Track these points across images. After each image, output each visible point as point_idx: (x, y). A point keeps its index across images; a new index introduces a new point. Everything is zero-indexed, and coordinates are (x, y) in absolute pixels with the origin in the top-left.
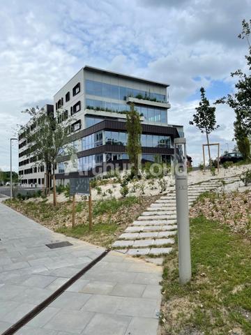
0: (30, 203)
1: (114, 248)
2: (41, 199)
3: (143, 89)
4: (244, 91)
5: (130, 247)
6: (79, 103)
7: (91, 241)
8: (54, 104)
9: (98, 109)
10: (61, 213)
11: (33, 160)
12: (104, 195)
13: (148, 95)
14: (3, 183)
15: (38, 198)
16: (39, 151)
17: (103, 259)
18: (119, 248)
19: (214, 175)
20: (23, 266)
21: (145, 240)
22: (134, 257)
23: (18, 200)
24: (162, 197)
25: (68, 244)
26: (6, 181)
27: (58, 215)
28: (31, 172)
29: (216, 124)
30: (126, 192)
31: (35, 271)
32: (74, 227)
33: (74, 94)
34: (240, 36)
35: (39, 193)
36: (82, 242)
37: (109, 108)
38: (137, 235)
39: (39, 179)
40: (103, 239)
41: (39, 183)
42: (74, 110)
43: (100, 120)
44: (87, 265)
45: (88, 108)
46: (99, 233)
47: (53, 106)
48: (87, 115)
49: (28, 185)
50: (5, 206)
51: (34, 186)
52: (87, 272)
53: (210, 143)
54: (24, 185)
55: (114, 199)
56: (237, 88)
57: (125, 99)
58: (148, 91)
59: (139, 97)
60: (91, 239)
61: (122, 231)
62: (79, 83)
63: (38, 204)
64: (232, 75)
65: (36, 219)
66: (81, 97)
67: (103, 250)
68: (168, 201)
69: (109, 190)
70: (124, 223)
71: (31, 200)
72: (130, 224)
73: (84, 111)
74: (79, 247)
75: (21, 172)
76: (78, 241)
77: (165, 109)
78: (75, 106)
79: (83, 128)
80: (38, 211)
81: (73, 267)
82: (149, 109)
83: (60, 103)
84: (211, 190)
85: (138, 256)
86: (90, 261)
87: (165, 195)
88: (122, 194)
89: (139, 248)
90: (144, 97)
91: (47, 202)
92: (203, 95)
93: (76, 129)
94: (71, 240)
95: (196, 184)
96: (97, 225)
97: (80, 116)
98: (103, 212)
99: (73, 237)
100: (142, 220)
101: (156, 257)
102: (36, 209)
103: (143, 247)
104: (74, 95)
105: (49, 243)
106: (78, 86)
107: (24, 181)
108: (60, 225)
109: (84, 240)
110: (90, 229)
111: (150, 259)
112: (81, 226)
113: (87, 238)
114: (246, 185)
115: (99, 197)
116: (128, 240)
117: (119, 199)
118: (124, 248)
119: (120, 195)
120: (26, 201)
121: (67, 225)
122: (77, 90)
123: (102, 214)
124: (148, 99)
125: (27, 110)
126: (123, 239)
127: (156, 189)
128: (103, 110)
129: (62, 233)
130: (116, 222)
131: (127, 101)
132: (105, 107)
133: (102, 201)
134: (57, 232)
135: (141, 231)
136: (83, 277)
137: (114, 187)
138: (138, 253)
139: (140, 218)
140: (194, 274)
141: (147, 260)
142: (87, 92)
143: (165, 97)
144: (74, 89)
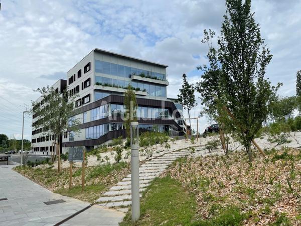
0: (38, 169)
1: (97, 203)
2: (47, 166)
3: (146, 69)
4: (207, 80)
5: (109, 201)
6: (89, 80)
7: (81, 199)
8: (67, 79)
9: (106, 85)
10: (63, 178)
11: (46, 129)
12: (103, 161)
13: (150, 75)
14: (16, 151)
15: (45, 165)
16: (48, 123)
17: (86, 211)
18: (101, 202)
19: (193, 143)
20: (23, 217)
21: (123, 196)
22: (110, 208)
23: (28, 167)
24: (147, 162)
25: (62, 201)
26: (18, 149)
27: (60, 180)
28: (44, 141)
29: (195, 102)
30: (119, 158)
31: (31, 220)
32: (70, 188)
33: (85, 71)
34: (202, 41)
35: (47, 161)
36: (74, 199)
37: (116, 85)
38: (117, 193)
39: (51, 147)
40: (91, 196)
41: (51, 150)
42: (85, 85)
43: (108, 94)
44: (71, 215)
45: (97, 84)
46: (89, 193)
47: (66, 81)
48: (96, 90)
49: (39, 153)
50: (15, 172)
51: (45, 153)
52: (70, 220)
53: (191, 118)
54: (36, 153)
55: (109, 164)
56: (202, 78)
57: (130, 77)
58: (150, 71)
59: (142, 76)
60: (81, 197)
61: (108, 190)
62: (90, 63)
63: (45, 170)
64: (198, 69)
65: (41, 183)
66: (91, 74)
67: (88, 204)
68: (150, 165)
69: (107, 157)
70: (111, 184)
71: (39, 166)
72: (116, 185)
73: (93, 87)
74: (70, 203)
75: (34, 141)
76: (72, 199)
77: (165, 86)
78: (86, 82)
79: (93, 101)
80: (44, 176)
81: (60, 217)
82: (151, 86)
83: (72, 80)
84: (186, 156)
85: (113, 207)
86: (75, 212)
87: (150, 160)
88: (116, 160)
89: (116, 201)
90: (146, 75)
91: (53, 168)
92: (185, 79)
93: (86, 102)
94: (65, 198)
95: (176, 151)
96: (90, 186)
97: (90, 90)
98: (97, 176)
99: (68, 196)
100: (125, 181)
101: (126, 207)
102: (42, 174)
103: (119, 201)
104: (85, 73)
105: (47, 201)
106: (89, 65)
107: (36, 149)
108: (60, 187)
109: (76, 198)
110: (83, 190)
111: (120, 209)
112: (76, 187)
113: (79, 197)
114: (210, 152)
115: (98, 163)
116: (110, 196)
117: (113, 164)
118: (105, 202)
119: (114, 161)
120: (35, 168)
121: (65, 187)
122: (88, 68)
123: (97, 177)
124: (149, 78)
125: (39, 89)
126: (107, 196)
127: (145, 155)
128: (111, 86)
129: (60, 193)
130: (105, 184)
131: (132, 79)
132: (112, 83)
133: (99, 166)
134: (56, 192)
135: (122, 190)
136: (66, 222)
137: (112, 154)
138: (114, 205)
139: (125, 179)
140: (142, 215)
141: (118, 209)
142: (97, 71)
143: (164, 76)
144: (85, 68)
